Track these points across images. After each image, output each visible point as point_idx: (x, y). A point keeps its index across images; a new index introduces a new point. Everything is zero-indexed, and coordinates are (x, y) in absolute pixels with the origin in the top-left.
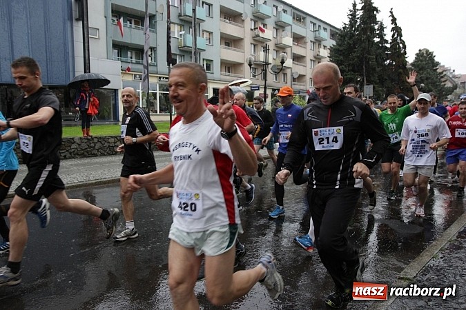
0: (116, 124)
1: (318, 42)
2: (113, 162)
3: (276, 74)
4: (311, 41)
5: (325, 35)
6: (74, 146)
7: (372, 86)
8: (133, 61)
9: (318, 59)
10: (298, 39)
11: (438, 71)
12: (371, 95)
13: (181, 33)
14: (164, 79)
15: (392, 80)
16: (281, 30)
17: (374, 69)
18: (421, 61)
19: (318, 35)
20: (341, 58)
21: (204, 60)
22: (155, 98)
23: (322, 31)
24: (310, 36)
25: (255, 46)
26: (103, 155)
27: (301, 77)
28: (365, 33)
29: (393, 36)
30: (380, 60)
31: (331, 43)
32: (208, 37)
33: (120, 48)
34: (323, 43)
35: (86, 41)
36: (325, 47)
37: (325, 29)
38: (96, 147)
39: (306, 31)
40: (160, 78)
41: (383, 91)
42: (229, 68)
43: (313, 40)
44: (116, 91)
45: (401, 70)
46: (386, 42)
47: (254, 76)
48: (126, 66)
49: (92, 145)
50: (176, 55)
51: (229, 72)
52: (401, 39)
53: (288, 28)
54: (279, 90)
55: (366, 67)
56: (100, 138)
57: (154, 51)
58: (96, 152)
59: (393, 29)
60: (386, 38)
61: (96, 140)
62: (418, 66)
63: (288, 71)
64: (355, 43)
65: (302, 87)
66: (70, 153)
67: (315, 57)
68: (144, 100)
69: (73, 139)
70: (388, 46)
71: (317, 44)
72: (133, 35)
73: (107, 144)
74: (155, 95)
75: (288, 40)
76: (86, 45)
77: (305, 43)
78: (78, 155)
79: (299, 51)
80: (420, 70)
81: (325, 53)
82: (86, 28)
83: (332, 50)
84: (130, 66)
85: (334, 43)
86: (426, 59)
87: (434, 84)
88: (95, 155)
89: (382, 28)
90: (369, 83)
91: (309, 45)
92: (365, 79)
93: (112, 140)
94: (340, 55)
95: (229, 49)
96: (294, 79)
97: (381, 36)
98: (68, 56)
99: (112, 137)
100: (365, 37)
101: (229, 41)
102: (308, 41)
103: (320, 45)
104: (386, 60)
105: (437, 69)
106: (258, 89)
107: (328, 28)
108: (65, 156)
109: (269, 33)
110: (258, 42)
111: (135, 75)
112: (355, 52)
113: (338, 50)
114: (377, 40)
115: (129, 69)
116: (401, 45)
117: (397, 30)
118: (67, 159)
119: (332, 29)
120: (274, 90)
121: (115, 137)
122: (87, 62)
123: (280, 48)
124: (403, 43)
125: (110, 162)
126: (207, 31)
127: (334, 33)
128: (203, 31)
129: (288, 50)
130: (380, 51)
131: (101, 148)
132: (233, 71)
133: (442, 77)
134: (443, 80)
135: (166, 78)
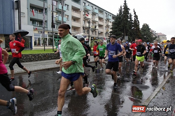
0: (31, 50)
1: (108, 20)
2: (31, 64)
3: (92, 31)
4: (105, 20)
5: (110, 18)
7: (127, 36)
8: (38, 26)
9: (108, 26)
10: (100, 19)
13: (57, 15)
15: (135, 34)
16: (94, 15)
17: (128, 30)
18: (145, 28)
19: (108, 18)
20: (116, 26)
22: (47, 40)
23: (109, 16)
24: (105, 18)
25: (84, 21)
26: (27, 61)
27: (102, 33)
28: (125, 17)
29: (135, 19)
30: (130, 27)
31: (113, 20)
32: (67, 17)
33: (33, 21)
34: (110, 21)
35: (20, 17)
36: (110, 22)
37: (110, 15)
38: (24, 59)
39: (104, 16)
40: (48, 32)
41: (131, 38)
42: (75, 29)
43: (106, 19)
44: (31, 37)
45: (138, 31)
46: (132, 20)
47: (84, 32)
48: (35, 27)
49: (22, 57)
50: (55, 24)
51: (75, 30)
52: (137, 20)
53: (97, 15)
54: (93, 37)
55: (125, 29)
56: (26, 55)
57: (47, 22)
59: (135, 16)
60: (132, 19)
61: (24, 56)
62: (143, 30)
63: (97, 31)
64: (121, 21)
65: (102, 37)
67: (107, 25)
68: (42, 41)
70: (133, 22)
72: (38, 16)
73: (28, 57)
74: (46, 39)
75: (97, 19)
76: (20, 19)
77: (103, 20)
79: (101, 23)
80: (144, 31)
81: (110, 24)
82: (19, 12)
83: (113, 23)
84: (37, 27)
85: (114, 21)
86: (146, 27)
87: (149, 36)
89: (131, 16)
90: (126, 35)
91: (105, 21)
94: (116, 25)
95: (75, 22)
96: (99, 34)
97: (131, 18)
98: (12, 23)
99: (30, 55)
100: (125, 19)
101: (75, 19)
102: (104, 19)
103: (108, 21)
104: (132, 27)
105: (150, 31)
106: (86, 37)
107: (112, 15)
109: (90, 17)
110: (86, 20)
111: (39, 31)
112: (121, 24)
113: (115, 23)
114: (129, 20)
115: (36, 29)
116: (138, 22)
117: (136, 17)
119: (113, 15)
120: (92, 37)
121: (32, 55)
122: (20, 25)
123: (94, 22)
124: (138, 21)
125: (30, 64)
126: (67, 15)
127: (114, 17)
128: (65, 15)
129: (97, 23)
130: (130, 24)
131: (26, 59)
132: (76, 30)
133: (152, 34)
134: (152, 35)
135: (51, 32)
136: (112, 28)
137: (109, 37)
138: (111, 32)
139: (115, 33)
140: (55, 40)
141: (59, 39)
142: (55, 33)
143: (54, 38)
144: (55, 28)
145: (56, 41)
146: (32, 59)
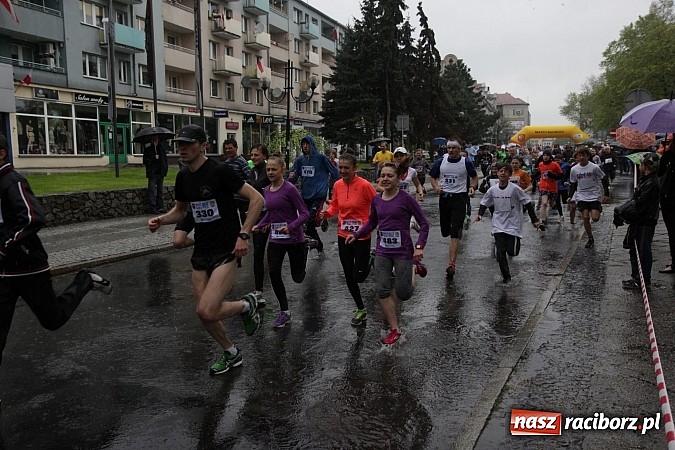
1: (305, 40)
3: (247, 90)
4: (296, 39)
5: (315, 30)
6: (88, 204)
7: (407, 117)
9: (306, 66)
10: (277, 35)
11: (474, 91)
12: (407, 129)
13: (102, 20)
14: (84, 98)
16: (252, 21)
19: (305, 30)
20: (355, 72)
21: (139, 65)
22: (68, 129)
23: (310, 23)
24: (293, 32)
25: (214, 45)
26: (120, 216)
29: (424, 41)
30: (406, 77)
31: (332, 46)
34: (313, 42)
36: (315, 49)
37: (314, 20)
38: (113, 205)
39: (288, 23)
40: (77, 95)
42: (174, 79)
43: (298, 38)
44: (5, 116)
45: (435, 92)
46: (413, 49)
47: (215, 94)
49: (108, 202)
50: (96, 56)
51: (174, 86)
52: (433, 48)
53: (263, 18)
54: (254, 116)
55: (389, 86)
56: (117, 192)
57: (60, 48)
58: (112, 211)
59: (422, 33)
61: (112, 195)
62: (449, 84)
66: (84, 214)
67: (301, 64)
68: (52, 132)
69: (87, 194)
71: (304, 44)
73: (124, 201)
74: (68, 123)
75: (264, 38)
77: (287, 42)
78: (93, 216)
79: (280, 54)
80: (452, 89)
81: (315, 58)
86: (458, 70)
87: (470, 111)
88: (111, 217)
89: (408, 30)
91: (292, 44)
92: (389, 103)
93: (130, 195)
95: (174, 48)
97: (408, 41)
99: (129, 191)
101: (174, 36)
102: (291, 38)
103: (308, 45)
105: (472, 88)
106: (227, 116)
107: (319, 19)
108: (78, 218)
110: (220, 39)
111: (37, 90)
114: (401, 47)
115: (27, 80)
116: (434, 56)
117: (428, 34)
118: (81, 222)
119: (324, 20)
120: (247, 117)
121: (133, 191)
123: (252, 50)
124: (436, 52)
126: (142, 19)
127: (327, 27)
128: (138, 17)
129: (264, 53)
130: (406, 64)
131: (118, 207)
132: (182, 84)
133: (480, 101)
134: (481, 104)
135: (87, 96)
136: (332, 80)
137: (320, 114)
138: (328, 96)
139: (350, 101)
140: (102, 128)
141: (119, 125)
142: (103, 98)
143: (100, 120)
144: (99, 78)
145: (109, 131)
146: (134, 207)
